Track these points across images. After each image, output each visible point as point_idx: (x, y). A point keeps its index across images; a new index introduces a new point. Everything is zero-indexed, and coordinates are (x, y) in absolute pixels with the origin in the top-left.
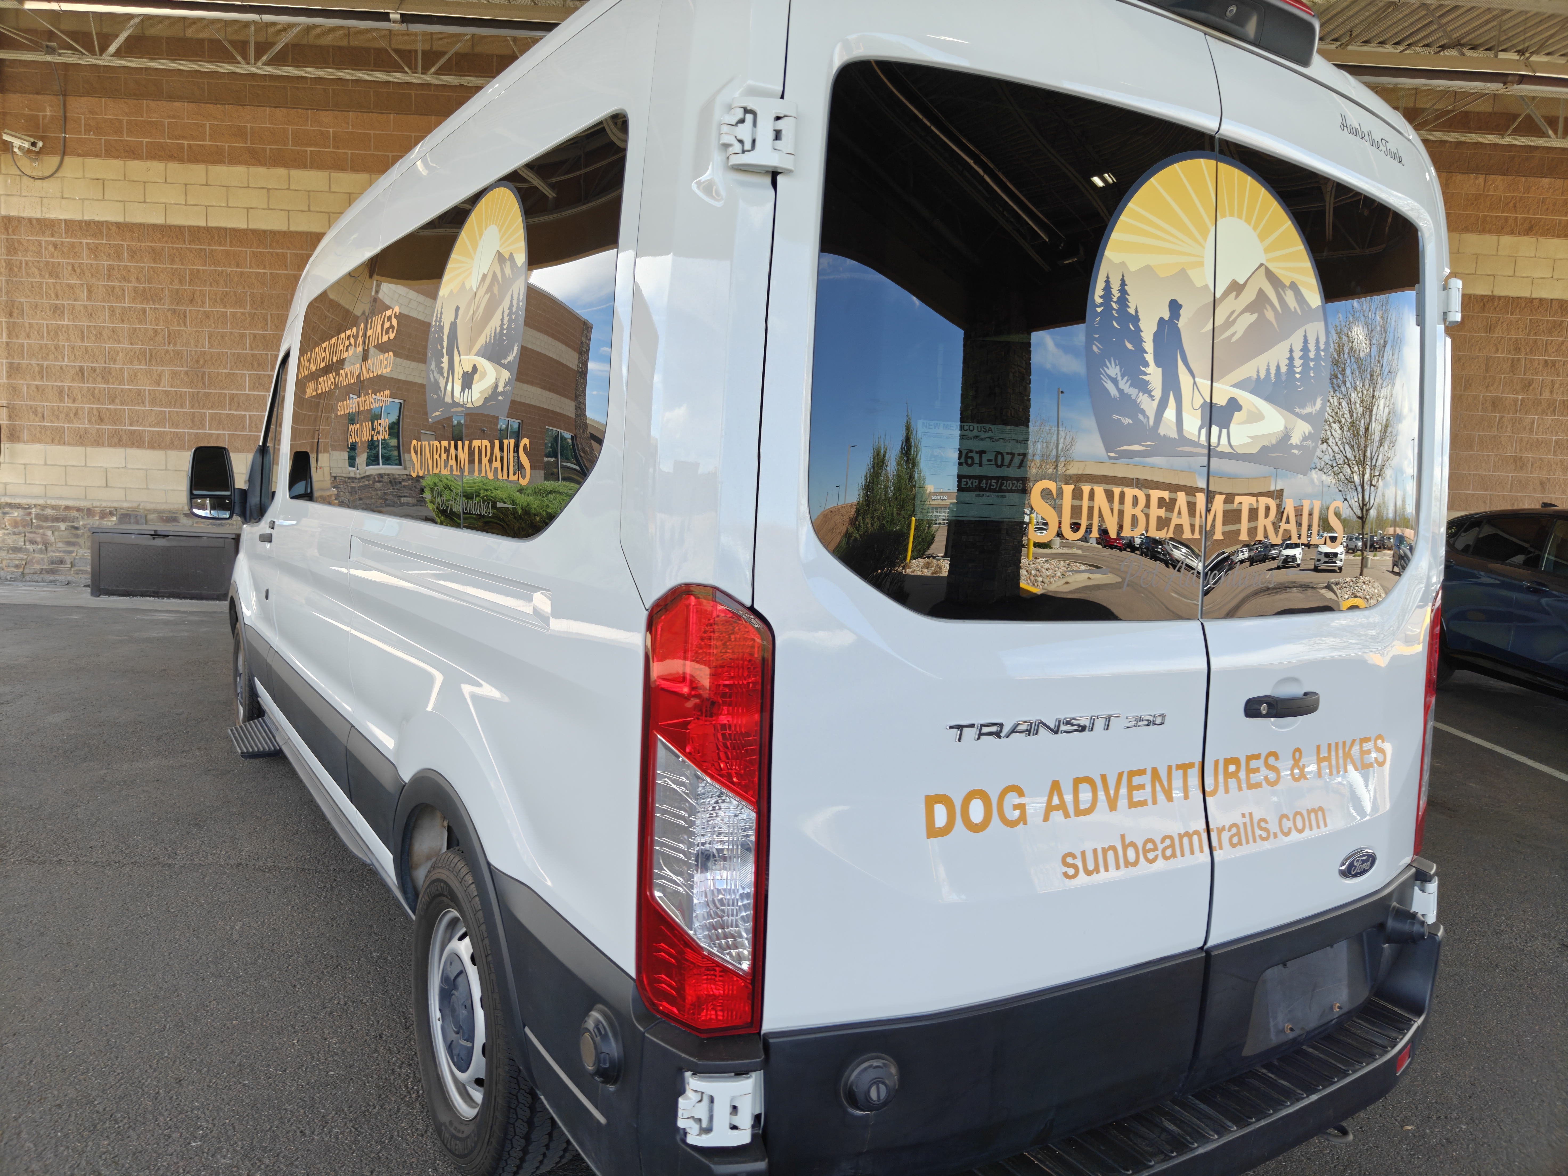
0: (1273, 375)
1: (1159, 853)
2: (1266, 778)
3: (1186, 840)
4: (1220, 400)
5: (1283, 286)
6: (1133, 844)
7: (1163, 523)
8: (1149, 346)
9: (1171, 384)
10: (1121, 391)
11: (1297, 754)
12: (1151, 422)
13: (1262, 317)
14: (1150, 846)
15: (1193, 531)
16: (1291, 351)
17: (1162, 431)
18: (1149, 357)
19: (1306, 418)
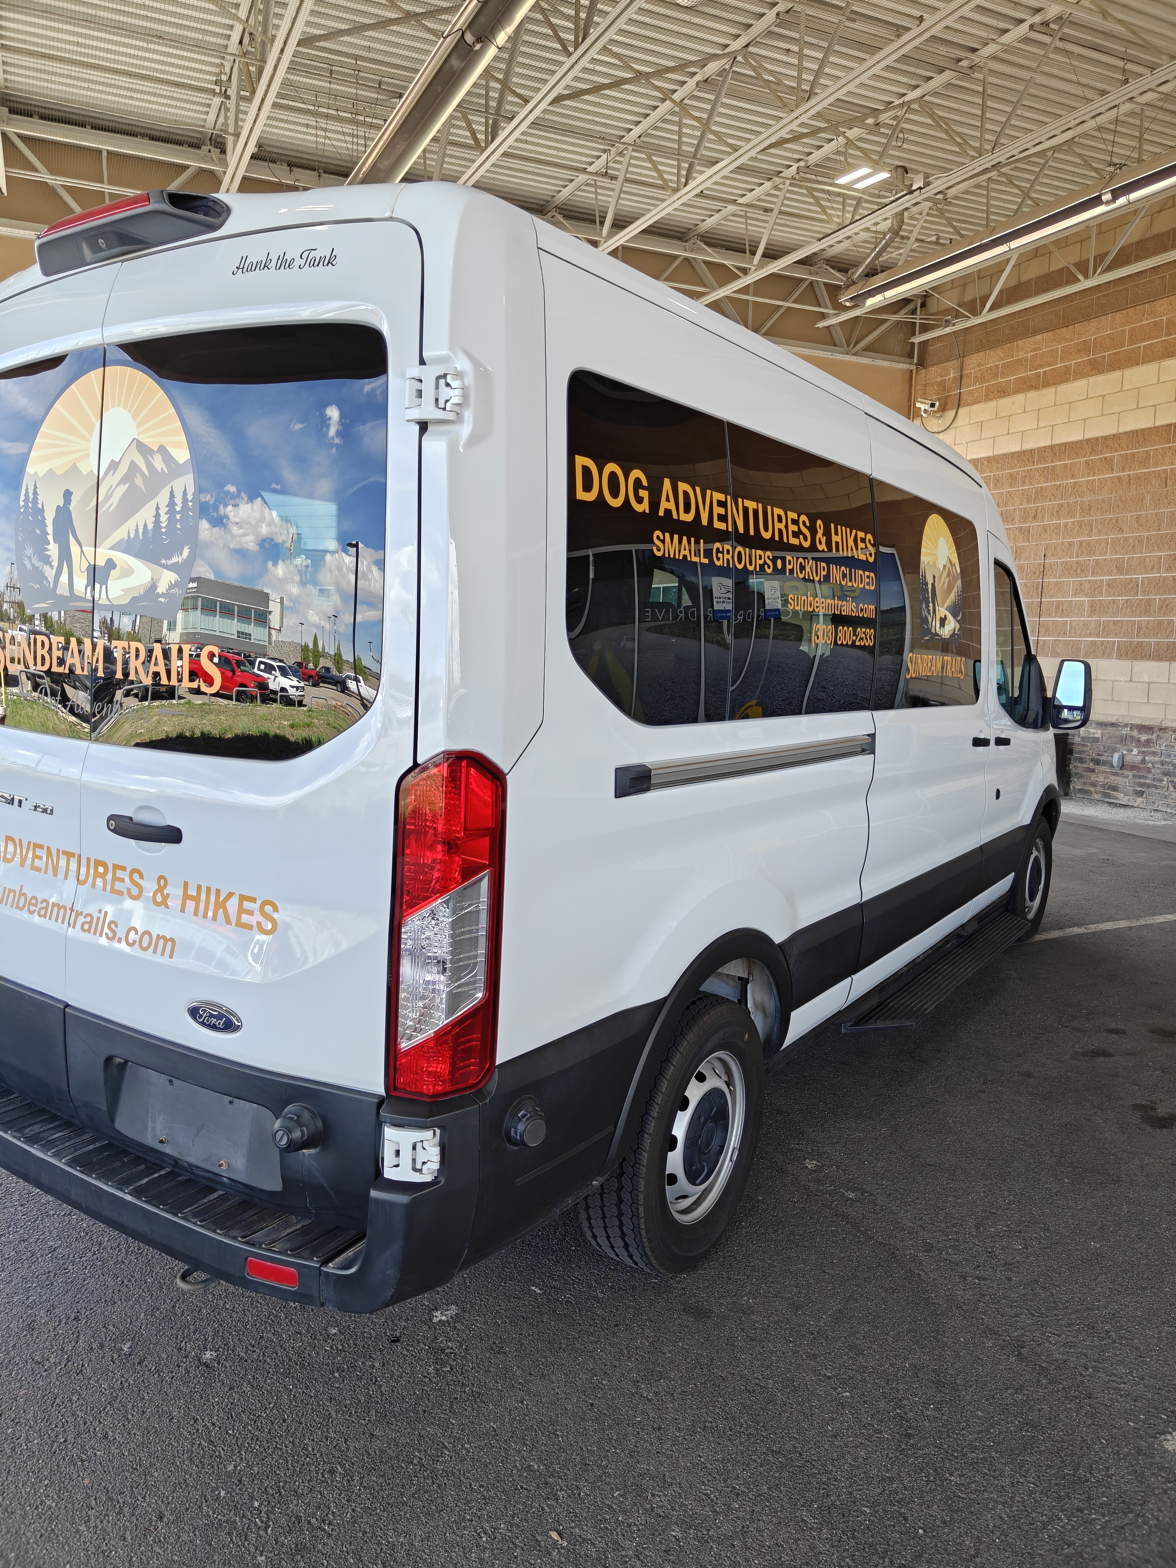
0: (141, 534)
1: (37, 909)
2: (129, 890)
3: (56, 909)
4: (101, 562)
5: (151, 452)
6: (25, 895)
7: (61, 662)
8: (50, 530)
9: (65, 555)
10: (33, 565)
11: (162, 882)
12: (50, 586)
13: (133, 486)
14: (33, 901)
15: (83, 669)
16: (158, 508)
17: (59, 591)
18: (50, 538)
19: (171, 568)
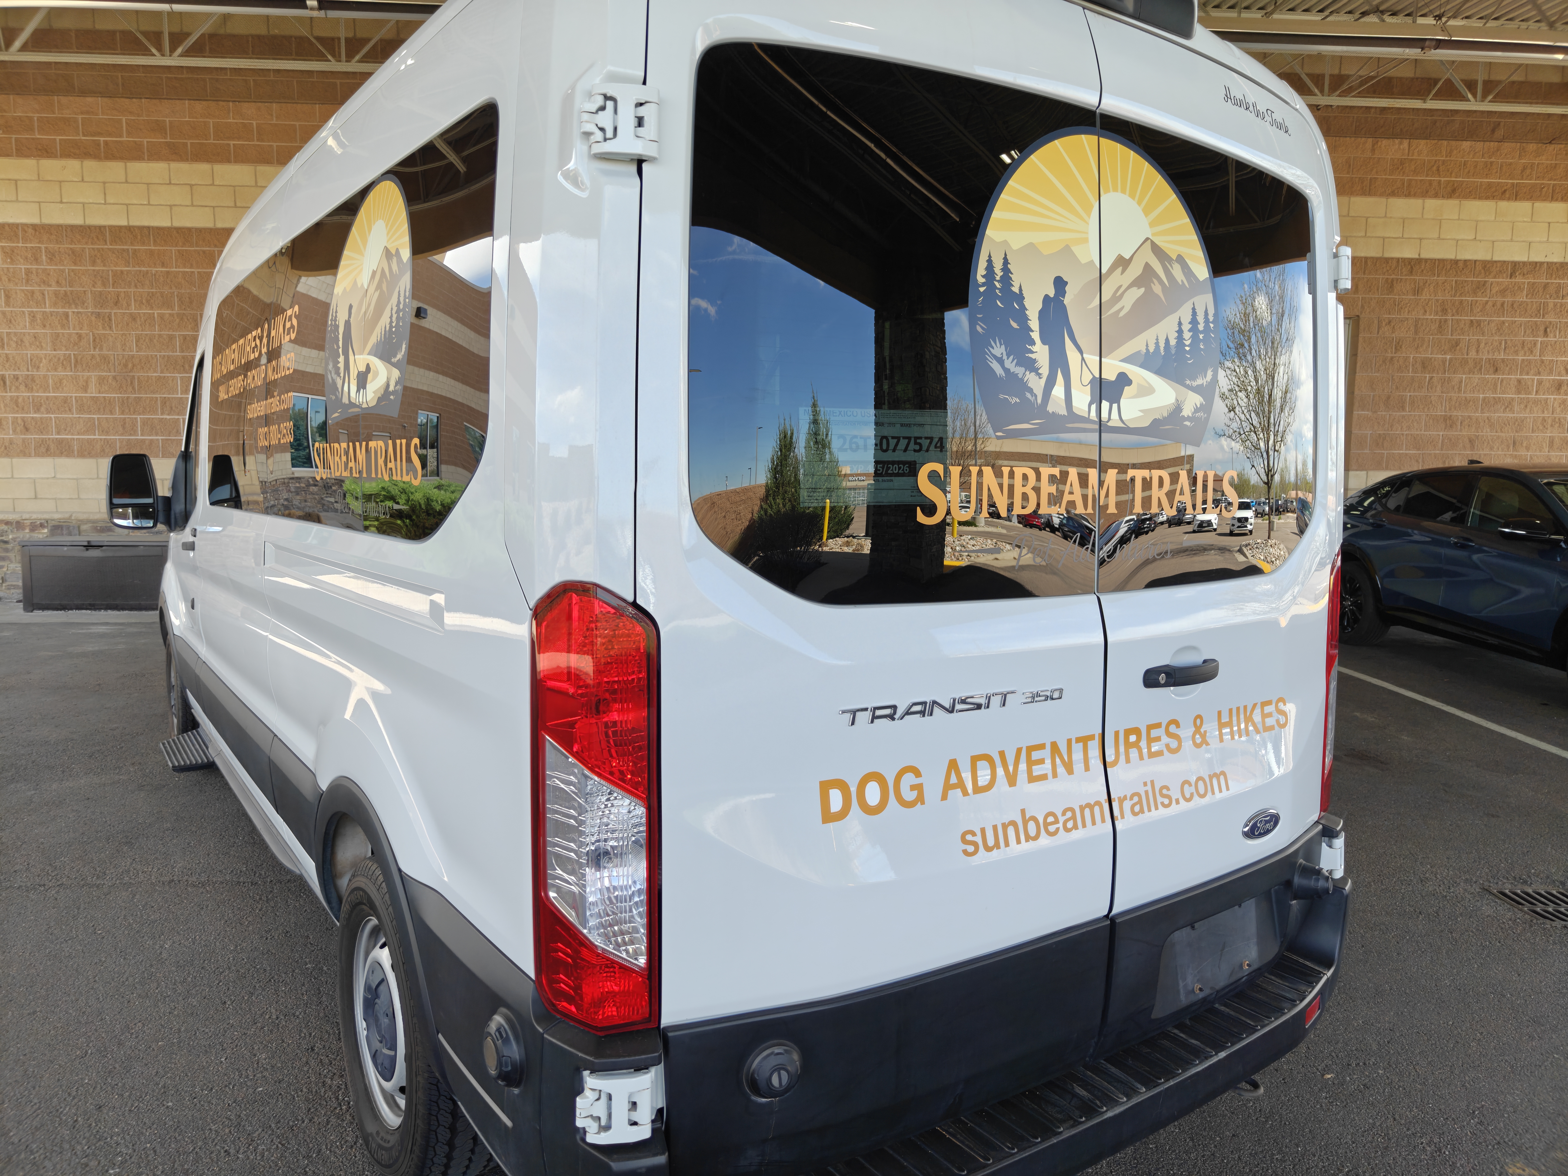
0: (1162, 349)
1: (1060, 825)
2: (1167, 746)
3: (1087, 812)
4: (1110, 375)
5: (1170, 259)
6: (1034, 819)
7: (1054, 500)
8: (1034, 324)
9: (1059, 361)
10: (1007, 371)
11: (1198, 721)
12: (1039, 400)
13: (1149, 292)
14: (1051, 819)
15: (1086, 507)
16: (1180, 324)
17: (1050, 408)
18: (1036, 336)
19: (1197, 390)
